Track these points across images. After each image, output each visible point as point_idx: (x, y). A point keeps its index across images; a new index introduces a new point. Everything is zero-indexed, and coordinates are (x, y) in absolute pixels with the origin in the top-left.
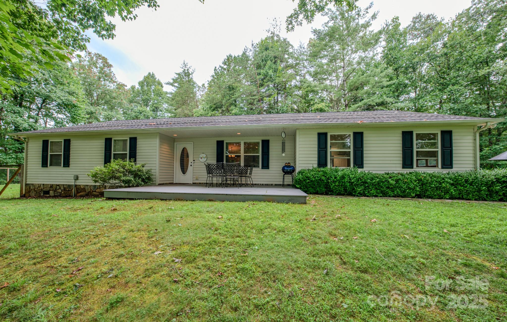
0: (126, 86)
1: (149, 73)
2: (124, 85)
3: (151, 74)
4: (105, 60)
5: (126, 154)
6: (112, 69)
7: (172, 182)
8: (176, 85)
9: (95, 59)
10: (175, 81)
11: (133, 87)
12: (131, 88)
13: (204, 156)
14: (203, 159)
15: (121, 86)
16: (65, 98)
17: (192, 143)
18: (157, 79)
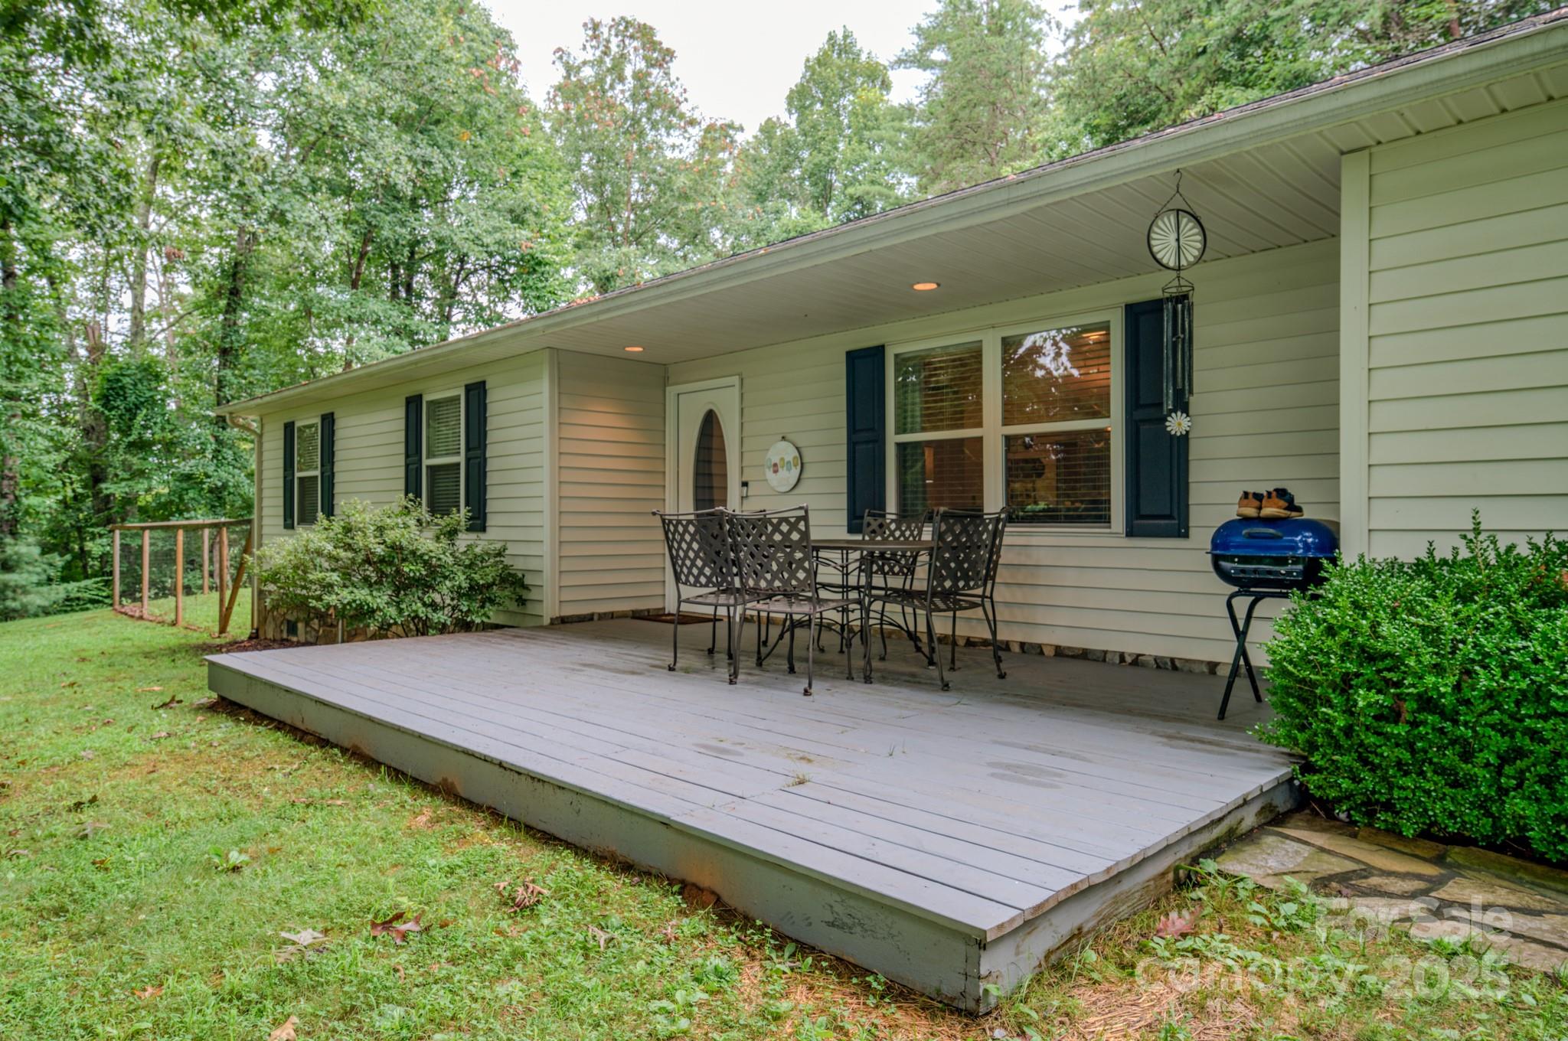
0: (741, 129)
1: (832, 37)
2: (731, 126)
3: (840, 36)
4: (645, 34)
5: (458, 464)
6: (675, 68)
7: (652, 604)
8: (938, 55)
9: (615, 42)
10: (930, 37)
11: (768, 129)
12: (761, 130)
13: (790, 453)
14: (783, 473)
15: (719, 135)
16: (498, 236)
17: (735, 380)
18: (863, 57)
